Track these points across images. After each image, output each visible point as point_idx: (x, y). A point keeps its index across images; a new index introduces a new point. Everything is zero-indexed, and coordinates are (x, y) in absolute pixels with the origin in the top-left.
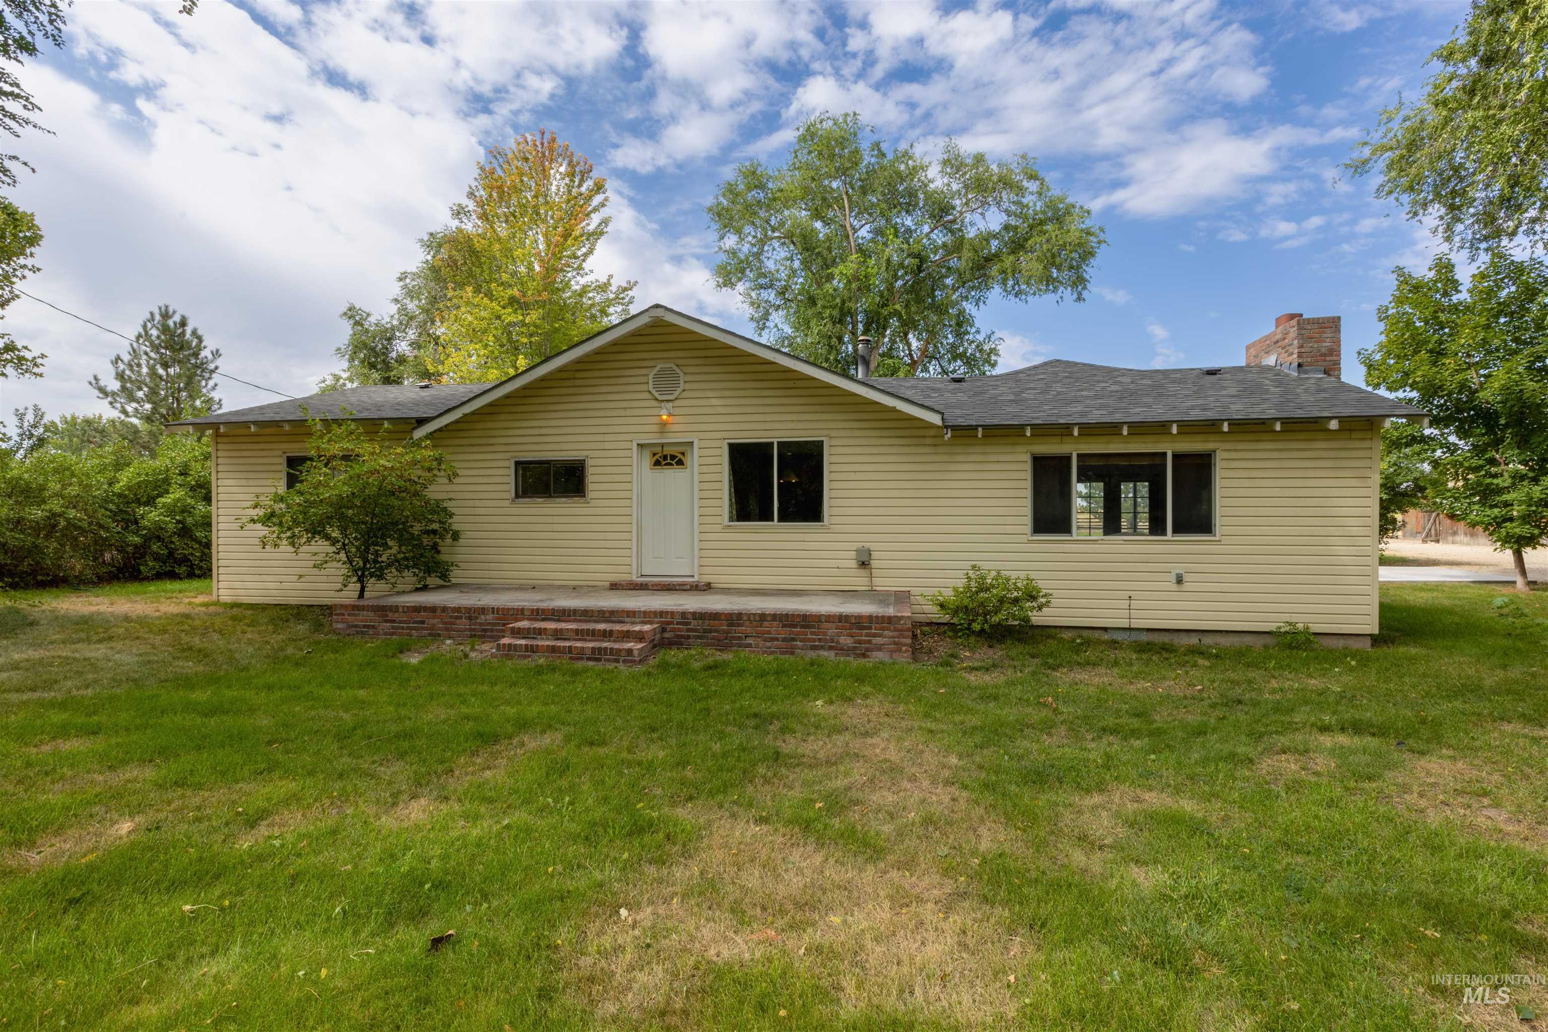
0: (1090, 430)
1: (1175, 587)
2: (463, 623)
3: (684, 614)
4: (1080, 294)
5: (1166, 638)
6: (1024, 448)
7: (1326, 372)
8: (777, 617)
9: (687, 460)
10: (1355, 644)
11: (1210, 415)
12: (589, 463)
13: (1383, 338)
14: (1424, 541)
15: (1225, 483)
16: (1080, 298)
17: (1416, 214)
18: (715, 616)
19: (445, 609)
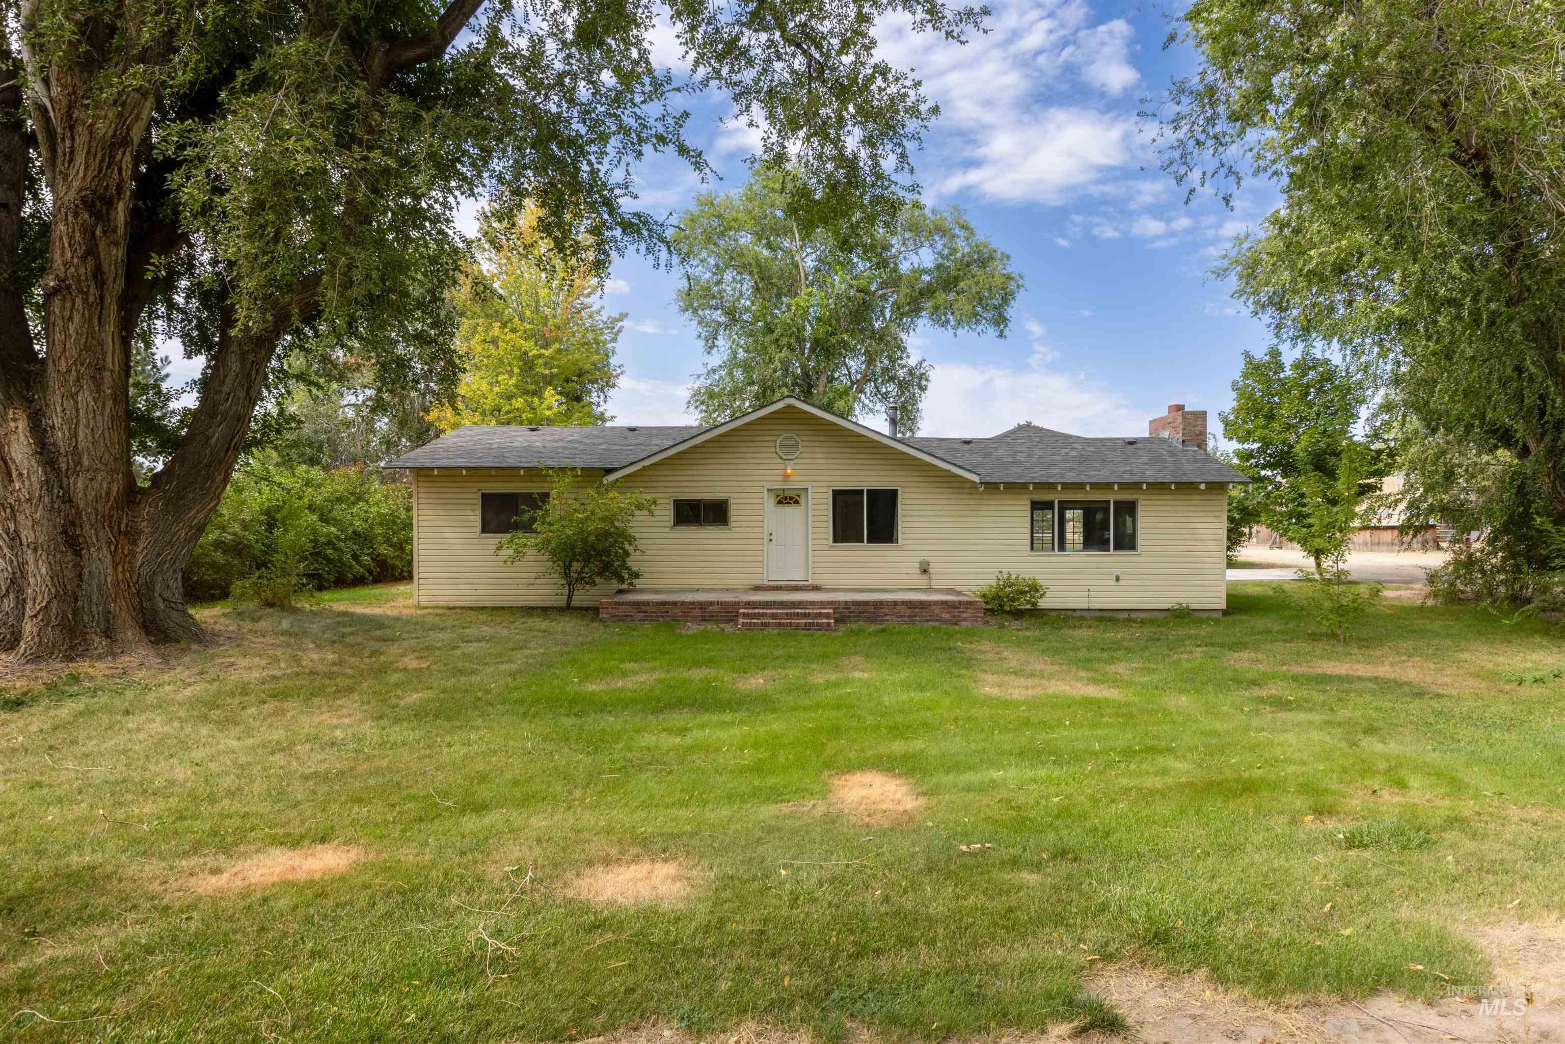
0: (1066, 486)
1: (1115, 583)
2: (697, 613)
3: (846, 603)
4: (1002, 332)
5: (1111, 614)
6: (1026, 497)
7: (1199, 446)
8: (903, 603)
9: (802, 500)
10: (1213, 615)
11: (1135, 479)
12: (732, 501)
13: (1235, 404)
14: (1271, 548)
15: (1144, 519)
16: (1001, 335)
17: (1257, 313)
18: (866, 603)
19: (683, 603)
